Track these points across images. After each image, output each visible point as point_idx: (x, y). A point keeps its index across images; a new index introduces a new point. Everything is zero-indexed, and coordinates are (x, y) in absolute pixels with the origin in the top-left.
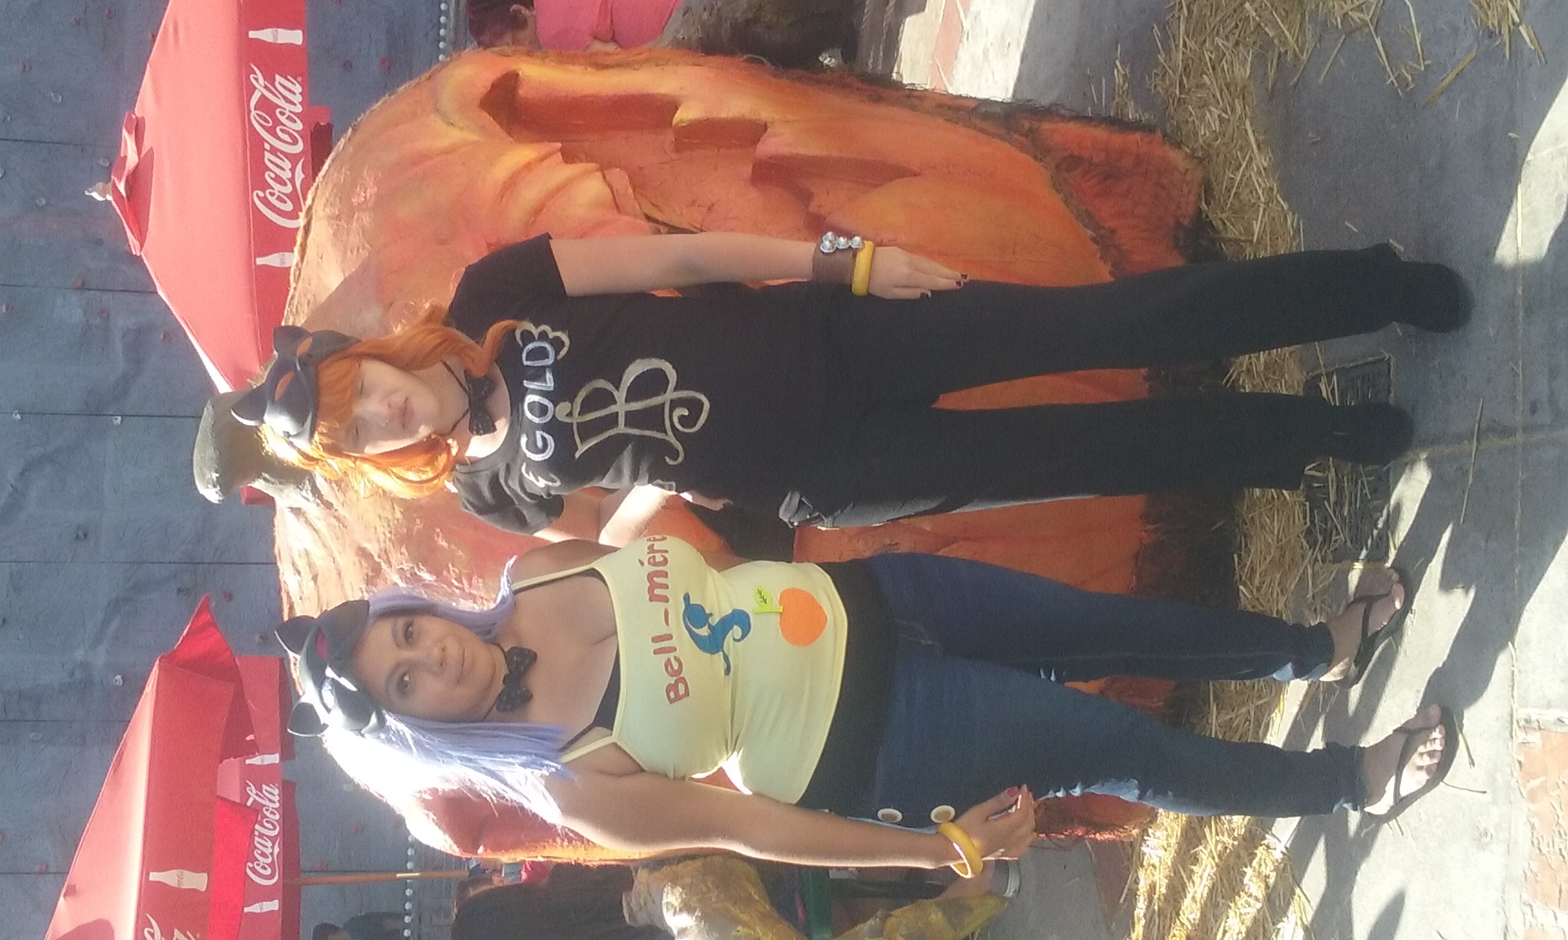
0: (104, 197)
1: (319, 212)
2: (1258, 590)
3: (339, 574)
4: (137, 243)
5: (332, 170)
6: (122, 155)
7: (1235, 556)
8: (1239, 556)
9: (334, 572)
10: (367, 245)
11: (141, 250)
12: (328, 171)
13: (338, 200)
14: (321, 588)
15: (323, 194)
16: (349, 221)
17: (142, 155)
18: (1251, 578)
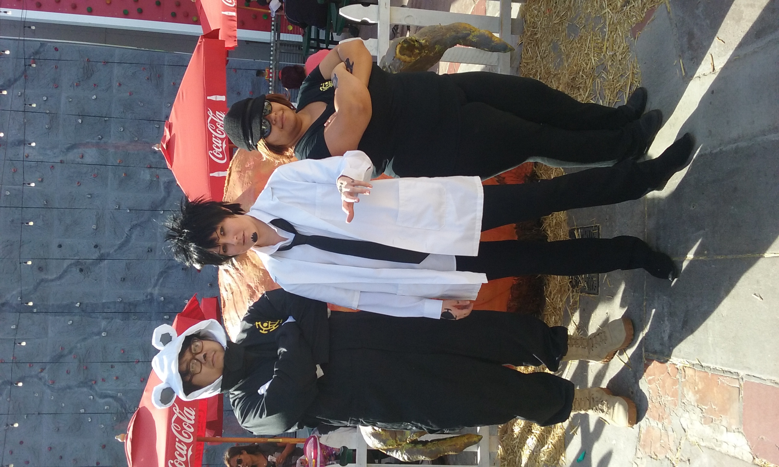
0: (158, 148)
1: (234, 169)
2: (553, 299)
3: (241, 293)
4: (170, 165)
5: (238, 155)
6: (165, 135)
7: (544, 287)
8: (546, 287)
9: (239, 292)
10: (251, 182)
11: (171, 168)
12: (237, 155)
13: (240, 165)
14: (235, 297)
15: (235, 163)
16: (244, 173)
17: (172, 135)
18: (550, 295)
